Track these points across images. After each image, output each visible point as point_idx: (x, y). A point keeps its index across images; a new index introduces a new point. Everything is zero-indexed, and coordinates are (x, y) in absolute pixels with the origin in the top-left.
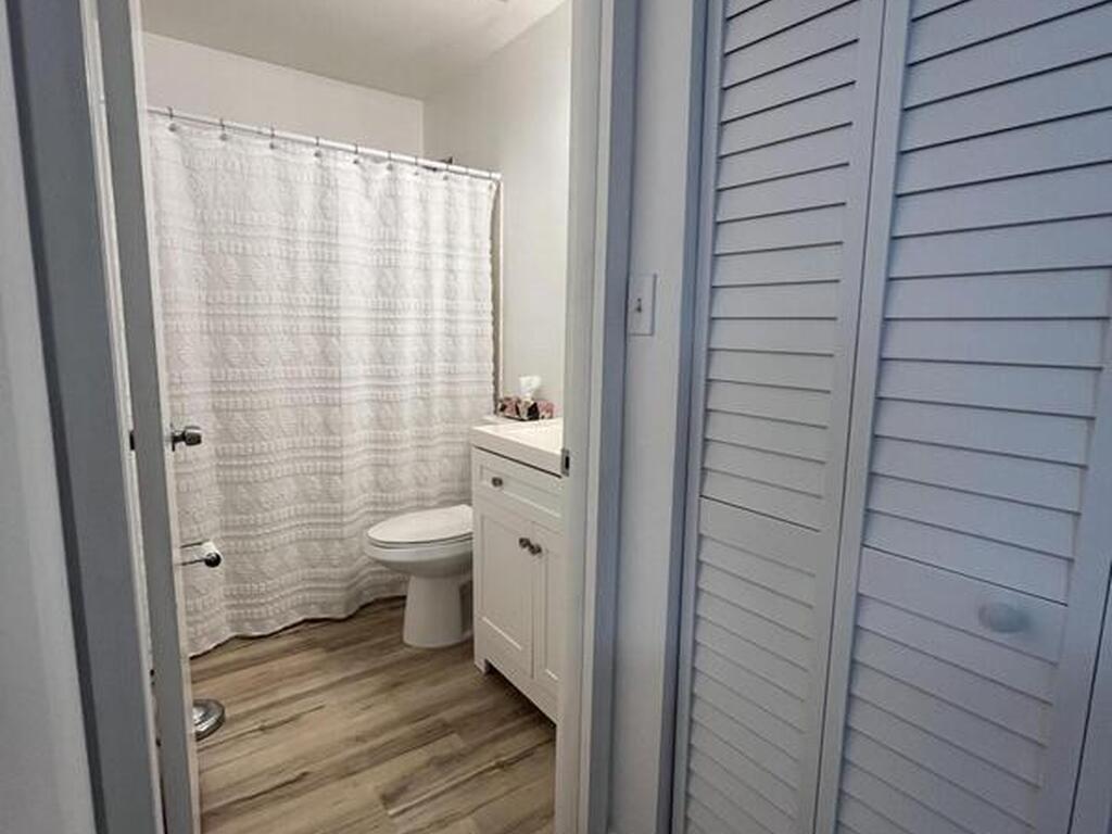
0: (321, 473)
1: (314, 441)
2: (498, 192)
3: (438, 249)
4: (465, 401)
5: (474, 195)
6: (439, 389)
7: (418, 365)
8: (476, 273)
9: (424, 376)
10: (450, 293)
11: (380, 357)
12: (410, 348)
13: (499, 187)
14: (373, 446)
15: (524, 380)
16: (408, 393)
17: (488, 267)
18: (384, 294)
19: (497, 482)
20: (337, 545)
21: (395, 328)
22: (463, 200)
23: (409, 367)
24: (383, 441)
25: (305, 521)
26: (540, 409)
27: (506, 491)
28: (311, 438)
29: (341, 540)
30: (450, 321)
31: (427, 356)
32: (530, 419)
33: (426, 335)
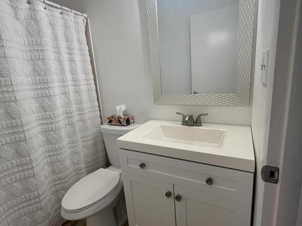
0: (20, 179)
1: (12, 164)
2: (87, 23)
3: (64, 50)
4: (89, 121)
5: (77, 23)
6: (76, 118)
7: (64, 109)
8: (83, 61)
9: (68, 114)
10: (73, 72)
11: (43, 108)
12: (59, 101)
13: (87, 20)
14: (48, 154)
15: (118, 108)
16: (62, 124)
17: (89, 58)
18: (39, 75)
19: (142, 166)
20: (39, 212)
21: (49, 92)
22: (72, 25)
23: (60, 111)
24: (53, 151)
25: (16, 208)
26: (130, 120)
27: (149, 170)
28: (9, 163)
29: (41, 208)
30: (75, 85)
31: (68, 104)
32: (127, 125)
33: (65, 94)
